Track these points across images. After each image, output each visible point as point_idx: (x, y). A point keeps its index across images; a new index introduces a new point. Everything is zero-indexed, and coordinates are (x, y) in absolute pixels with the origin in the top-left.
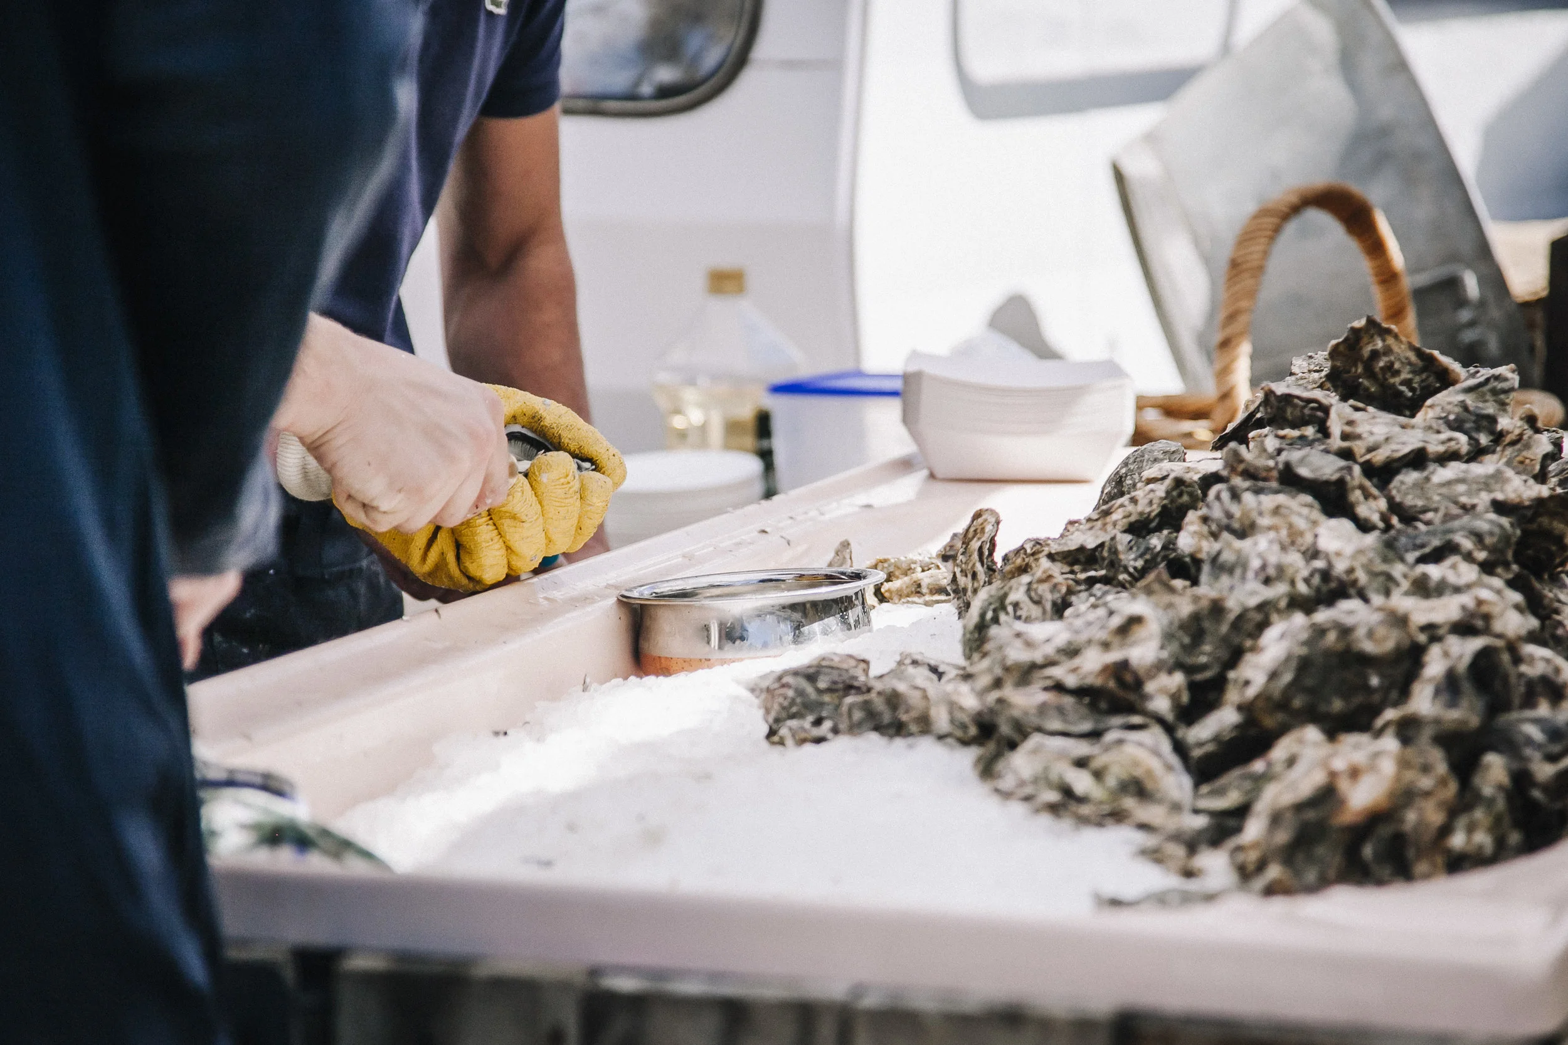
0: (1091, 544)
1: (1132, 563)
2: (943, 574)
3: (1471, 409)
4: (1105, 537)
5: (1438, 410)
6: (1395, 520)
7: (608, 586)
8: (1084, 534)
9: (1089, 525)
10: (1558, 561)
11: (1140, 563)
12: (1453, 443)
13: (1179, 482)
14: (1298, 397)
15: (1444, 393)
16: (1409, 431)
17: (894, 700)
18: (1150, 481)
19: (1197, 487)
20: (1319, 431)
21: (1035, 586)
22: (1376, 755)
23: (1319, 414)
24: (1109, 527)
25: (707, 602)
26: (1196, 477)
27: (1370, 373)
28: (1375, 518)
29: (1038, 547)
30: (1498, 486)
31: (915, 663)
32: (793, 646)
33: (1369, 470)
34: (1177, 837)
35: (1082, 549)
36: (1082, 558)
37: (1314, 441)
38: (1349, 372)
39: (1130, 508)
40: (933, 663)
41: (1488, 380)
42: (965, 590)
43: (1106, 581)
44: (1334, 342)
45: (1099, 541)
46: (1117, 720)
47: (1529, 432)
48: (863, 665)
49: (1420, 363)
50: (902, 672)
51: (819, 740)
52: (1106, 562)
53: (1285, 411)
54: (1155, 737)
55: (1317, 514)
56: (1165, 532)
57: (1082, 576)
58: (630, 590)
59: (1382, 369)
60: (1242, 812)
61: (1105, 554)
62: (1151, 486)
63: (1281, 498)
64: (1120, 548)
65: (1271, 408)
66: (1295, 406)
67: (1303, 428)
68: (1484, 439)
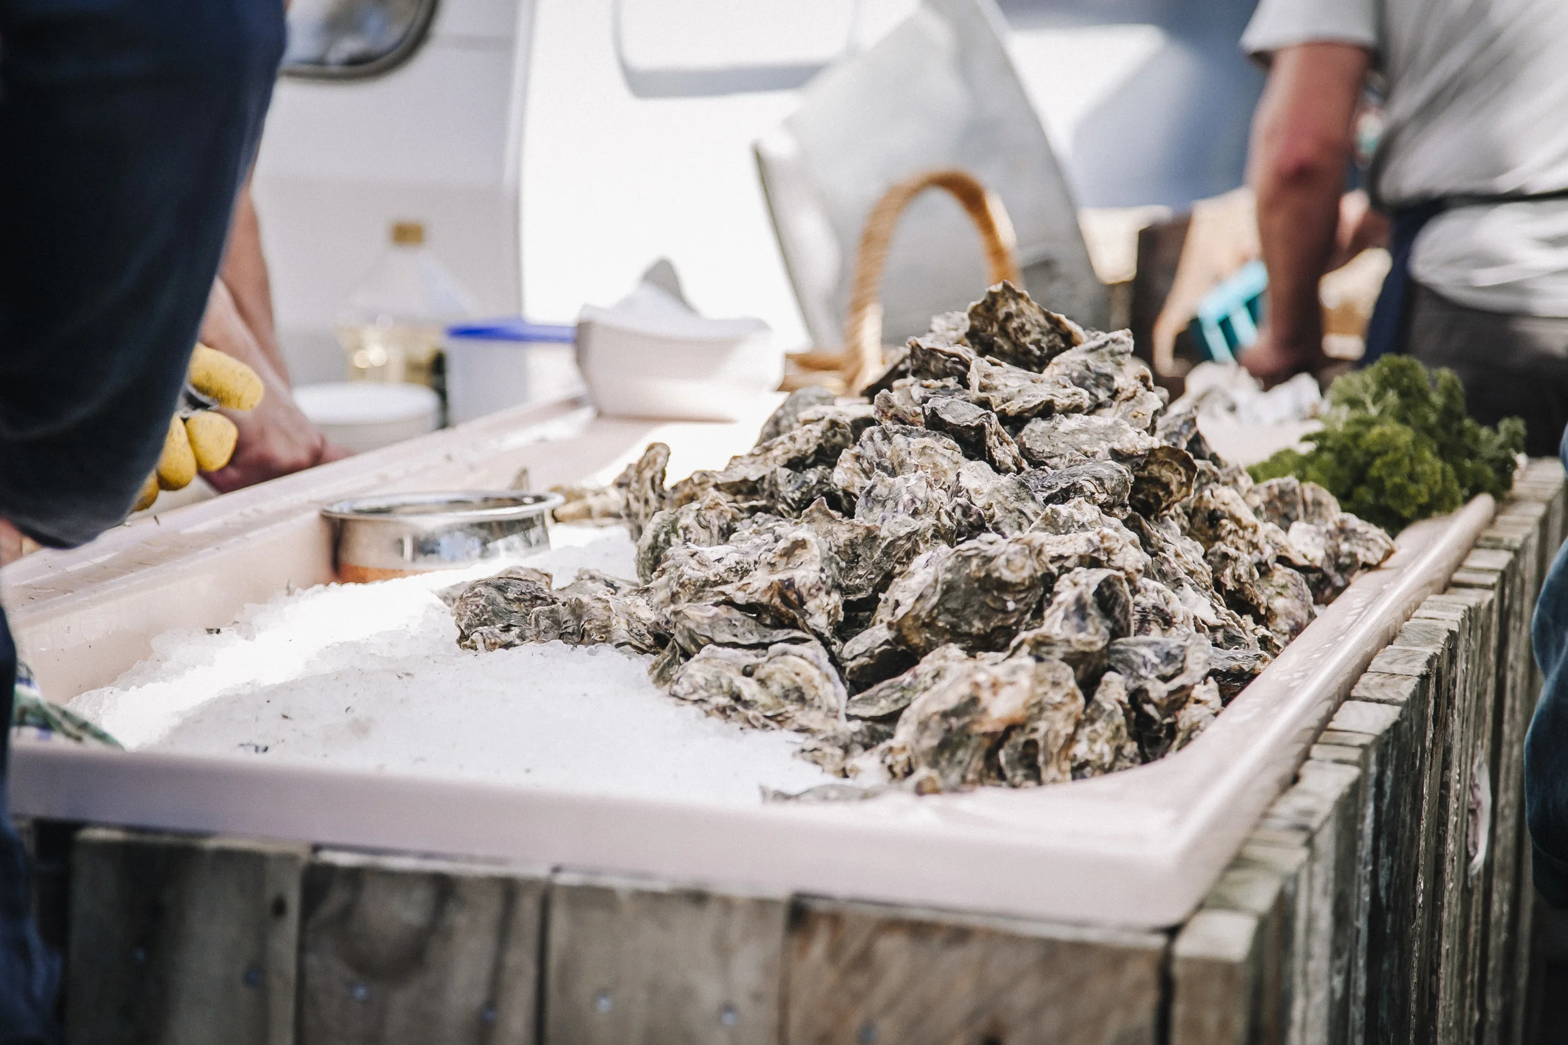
0: (753, 477)
1: (790, 494)
2: (616, 499)
3: (1092, 368)
4: (766, 471)
5: (1063, 367)
6: (1025, 464)
7: (311, 502)
8: (747, 467)
9: (752, 459)
10: (1164, 505)
11: (797, 495)
12: (1076, 397)
13: (834, 424)
14: (942, 352)
15: (1068, 352)
16: (1038, 385)
17: (577, 610)
18: (806, 422)
19: (849, 428)
20: (959, 382)
21: (703, 512)
22: (1014, 671)
23: (960, 367)
24: (770, 462)
25: (402, 518)
26: (848, 420)
27: (1004, 332)
28: (1009, 461)
29: (704, 477)
30: (1115, 437)
31: (592, 578)
32: (479, 560)
33: (1004, 418)
34: (832, 740)
35: (745, 481)
36: (744, 489)
37: (956, 390)
38: (985, 331)
39: (789, 445)
40: (608, 579)
41: (1107, 343)
42: (637, 515)
43: (766, 510)
44: (973, 304)
45: (760, 475)
46: (781, 634)
47: (1143, 390)
48: (546, 579)
49: (1048, 326)
50: (582, 586)
51: (507, 646)
52: (766, 493)
53: (928, 363)
54: (814, 650)
55: (958, 456)
56: (820, 468)
57: (746, 505)
58: (331, 505)
59: (1014, 329)
60: (892, 718)
61: (766, 486)
62: (808, 426)
63: (927, 441)
64: (780, 481)
65: (917, 360)
66: (938, 359)
67: (945, 379)
68: (1103, 395)
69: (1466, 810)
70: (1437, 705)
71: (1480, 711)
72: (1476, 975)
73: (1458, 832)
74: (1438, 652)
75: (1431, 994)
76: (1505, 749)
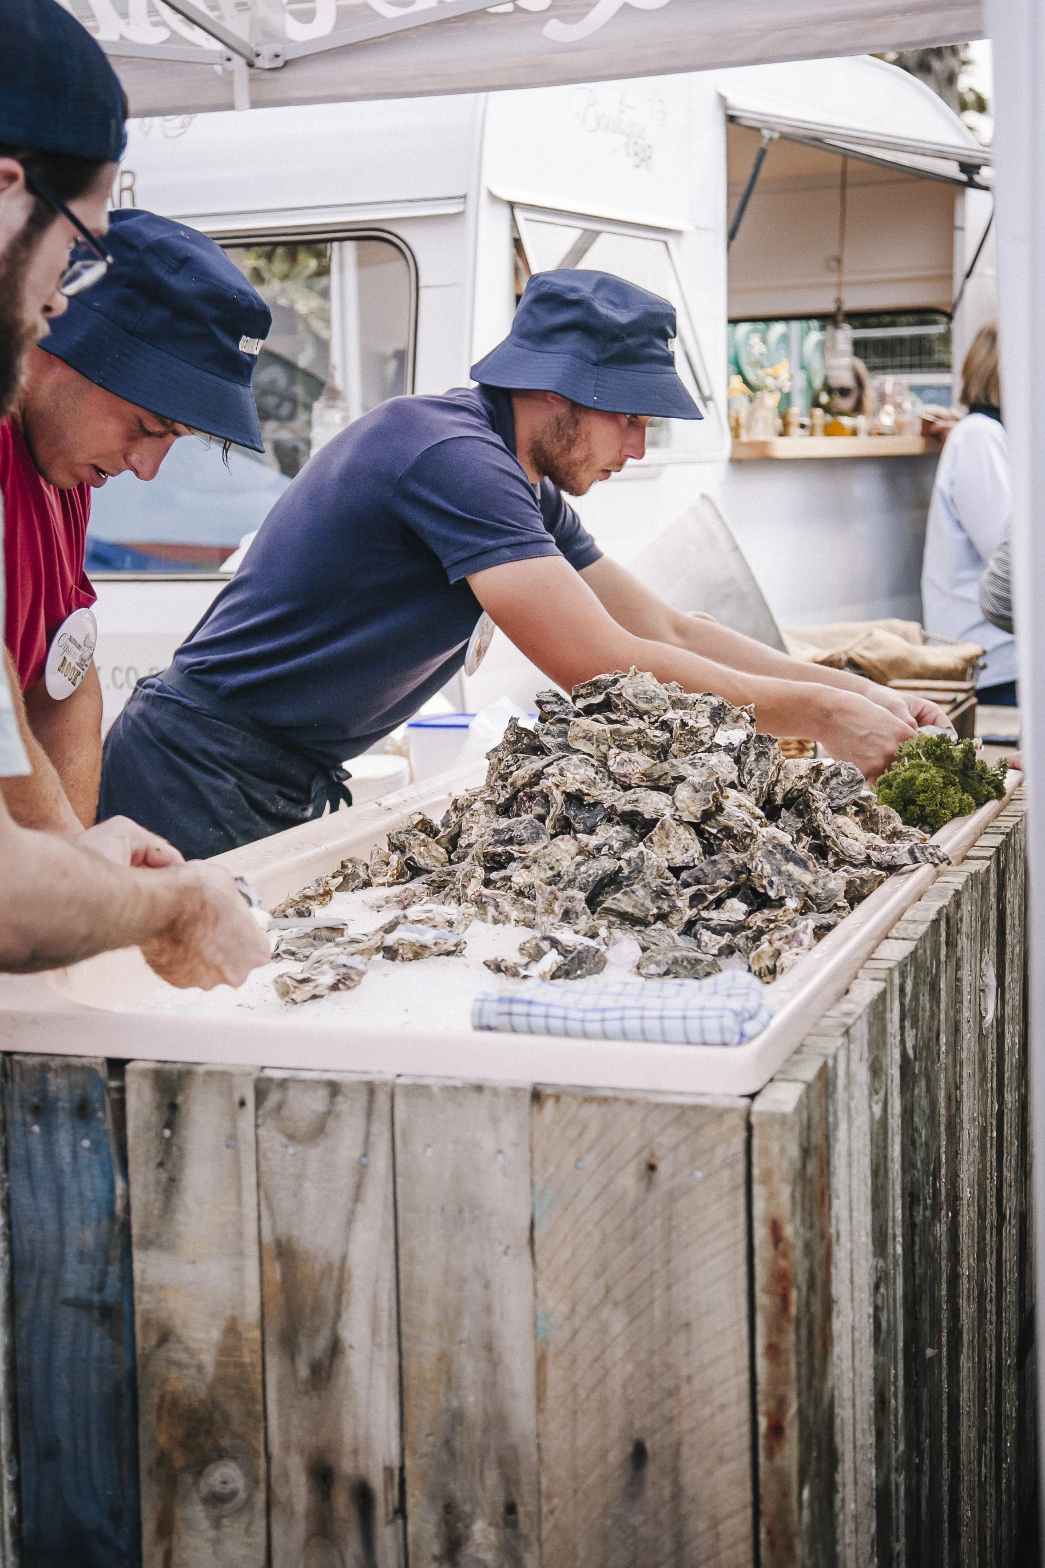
69: (978, 990)
70: (948, 935)
71: (984, 933)
72: (995, 1084)
73: (972, 1004)
74: (947, 904)
75: (957, 1101)
76: (1008, 950)
